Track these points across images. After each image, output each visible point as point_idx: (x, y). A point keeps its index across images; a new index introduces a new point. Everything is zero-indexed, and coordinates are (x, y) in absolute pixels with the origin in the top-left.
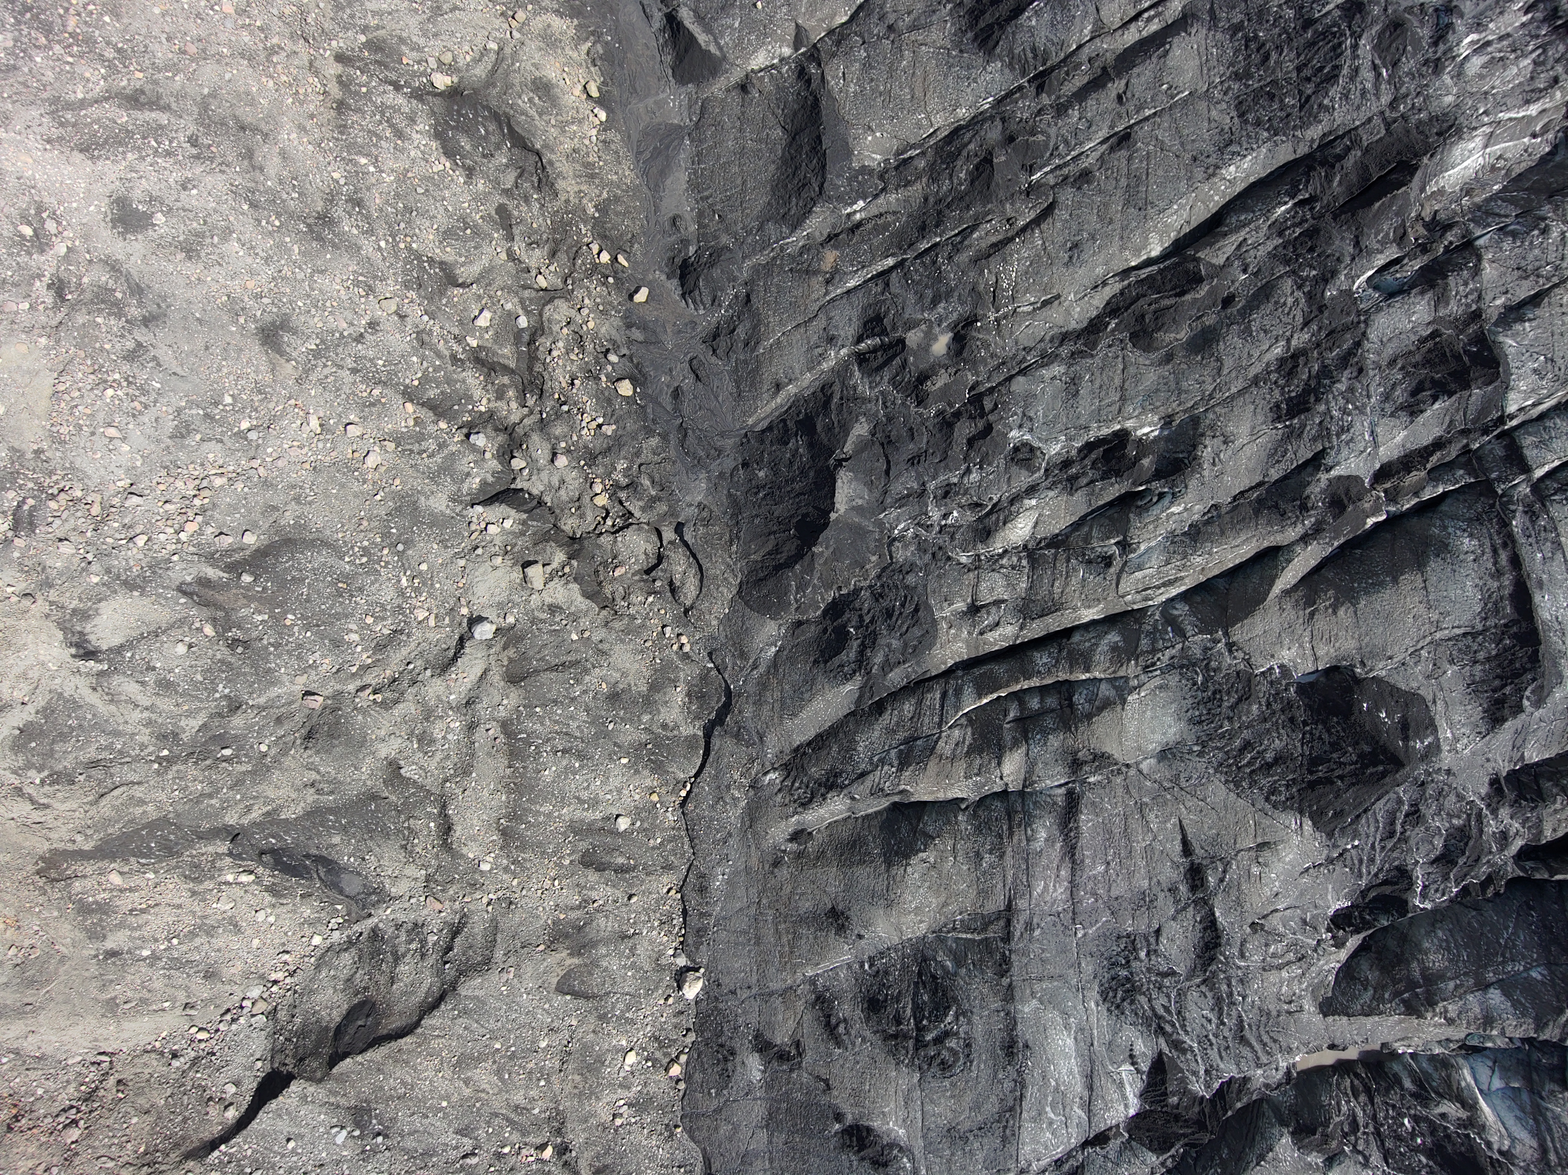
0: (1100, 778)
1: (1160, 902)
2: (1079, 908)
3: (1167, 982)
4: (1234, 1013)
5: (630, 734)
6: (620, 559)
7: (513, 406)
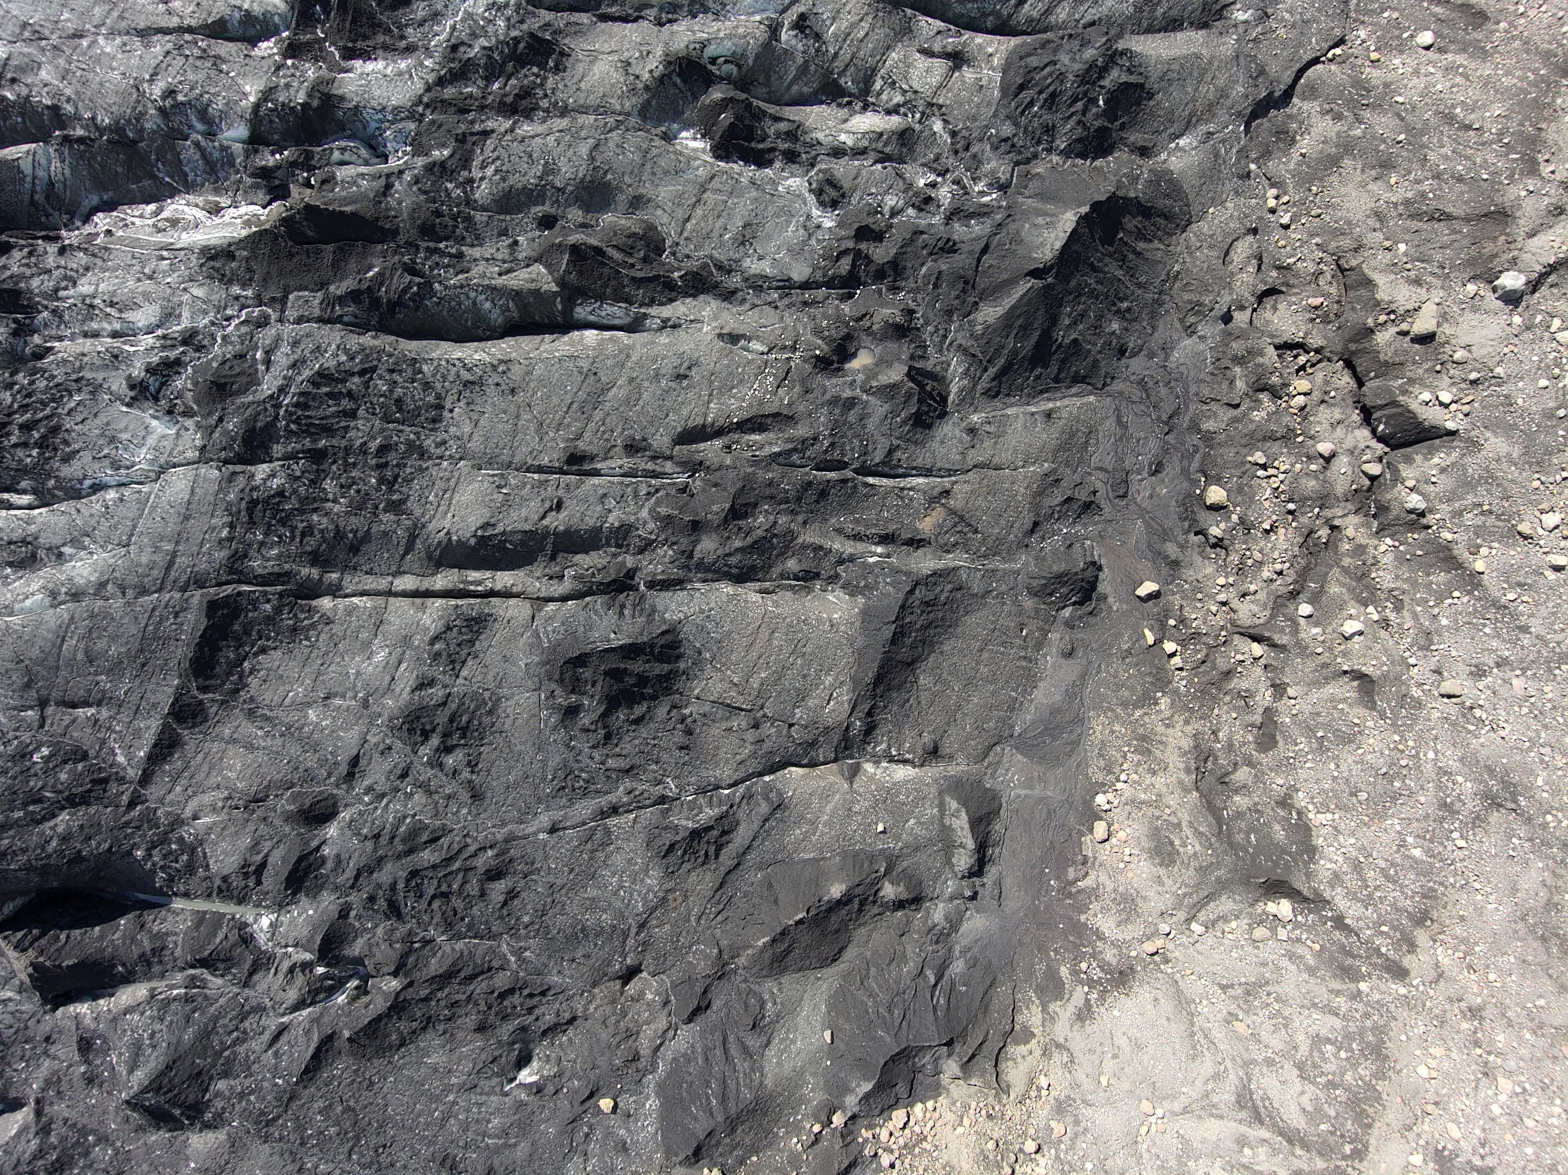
5: (1382, 123)
6: (1308, 316)
7: (1350, 532)
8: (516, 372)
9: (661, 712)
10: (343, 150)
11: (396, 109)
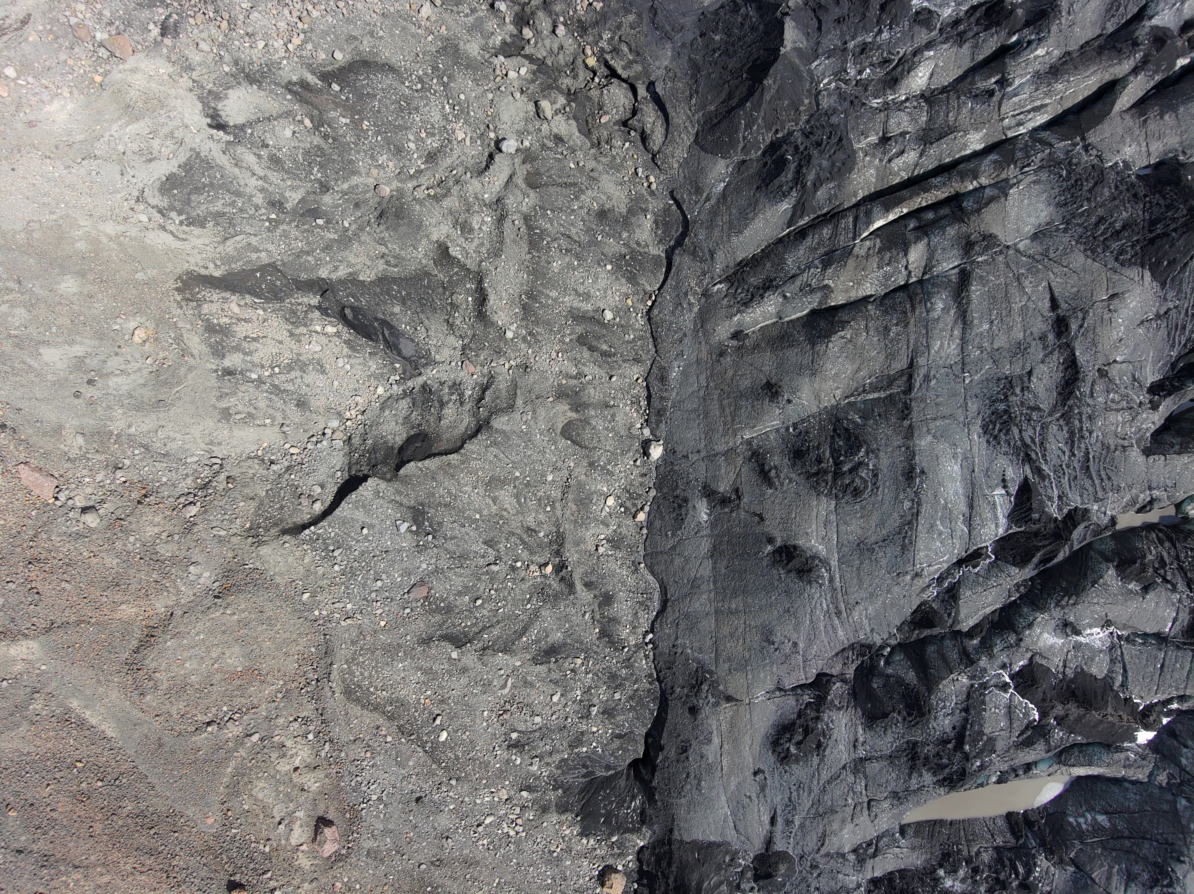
0: (986, 258)
1: (1031, 350)
2: (967, 360)
3: (1035, 416)
4: (1083, 446)
5: (613, 246)
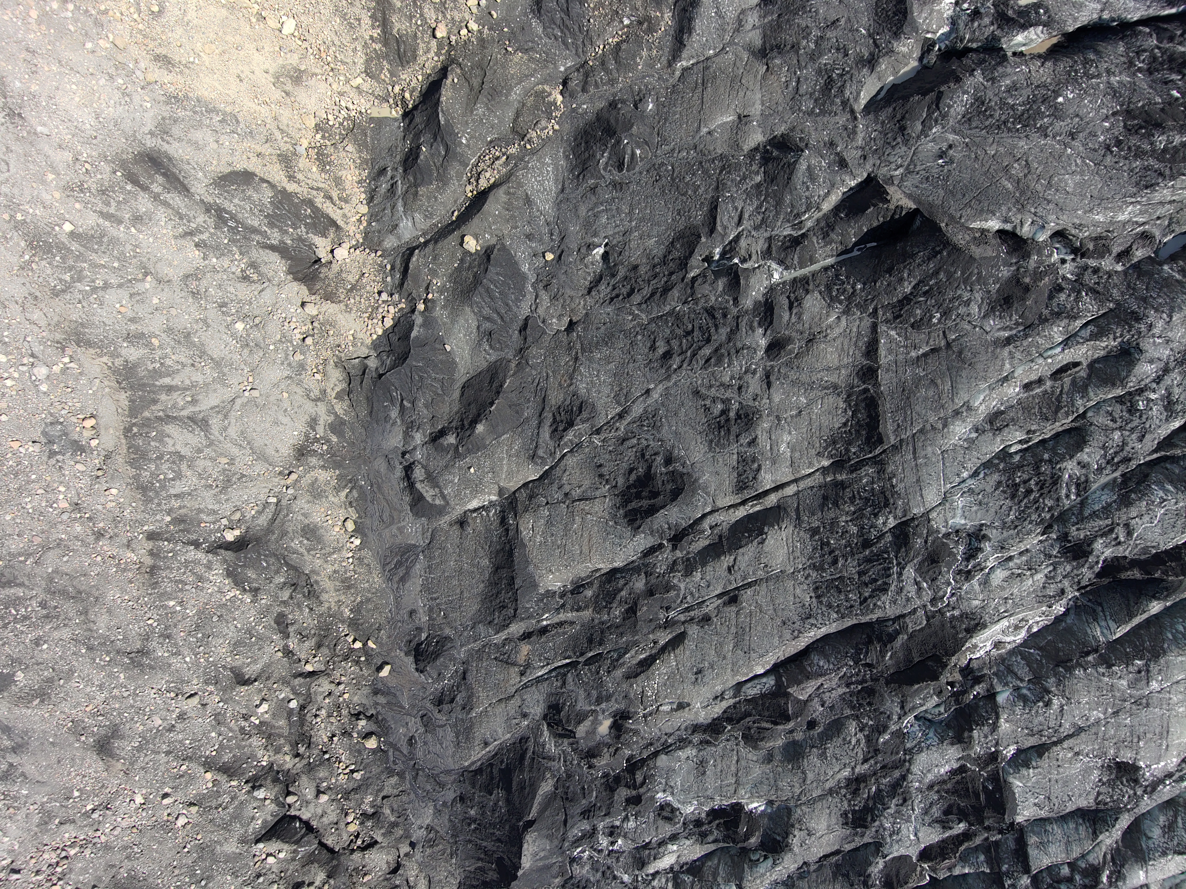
6: (368, 868)
7: (288, 758)
8: (787, 634)
9: (621, 481)
10: (940, 714)
11: (920, 750)
